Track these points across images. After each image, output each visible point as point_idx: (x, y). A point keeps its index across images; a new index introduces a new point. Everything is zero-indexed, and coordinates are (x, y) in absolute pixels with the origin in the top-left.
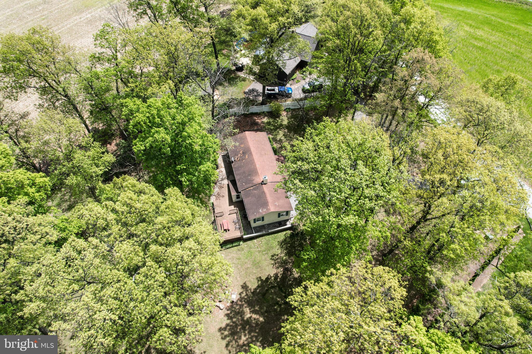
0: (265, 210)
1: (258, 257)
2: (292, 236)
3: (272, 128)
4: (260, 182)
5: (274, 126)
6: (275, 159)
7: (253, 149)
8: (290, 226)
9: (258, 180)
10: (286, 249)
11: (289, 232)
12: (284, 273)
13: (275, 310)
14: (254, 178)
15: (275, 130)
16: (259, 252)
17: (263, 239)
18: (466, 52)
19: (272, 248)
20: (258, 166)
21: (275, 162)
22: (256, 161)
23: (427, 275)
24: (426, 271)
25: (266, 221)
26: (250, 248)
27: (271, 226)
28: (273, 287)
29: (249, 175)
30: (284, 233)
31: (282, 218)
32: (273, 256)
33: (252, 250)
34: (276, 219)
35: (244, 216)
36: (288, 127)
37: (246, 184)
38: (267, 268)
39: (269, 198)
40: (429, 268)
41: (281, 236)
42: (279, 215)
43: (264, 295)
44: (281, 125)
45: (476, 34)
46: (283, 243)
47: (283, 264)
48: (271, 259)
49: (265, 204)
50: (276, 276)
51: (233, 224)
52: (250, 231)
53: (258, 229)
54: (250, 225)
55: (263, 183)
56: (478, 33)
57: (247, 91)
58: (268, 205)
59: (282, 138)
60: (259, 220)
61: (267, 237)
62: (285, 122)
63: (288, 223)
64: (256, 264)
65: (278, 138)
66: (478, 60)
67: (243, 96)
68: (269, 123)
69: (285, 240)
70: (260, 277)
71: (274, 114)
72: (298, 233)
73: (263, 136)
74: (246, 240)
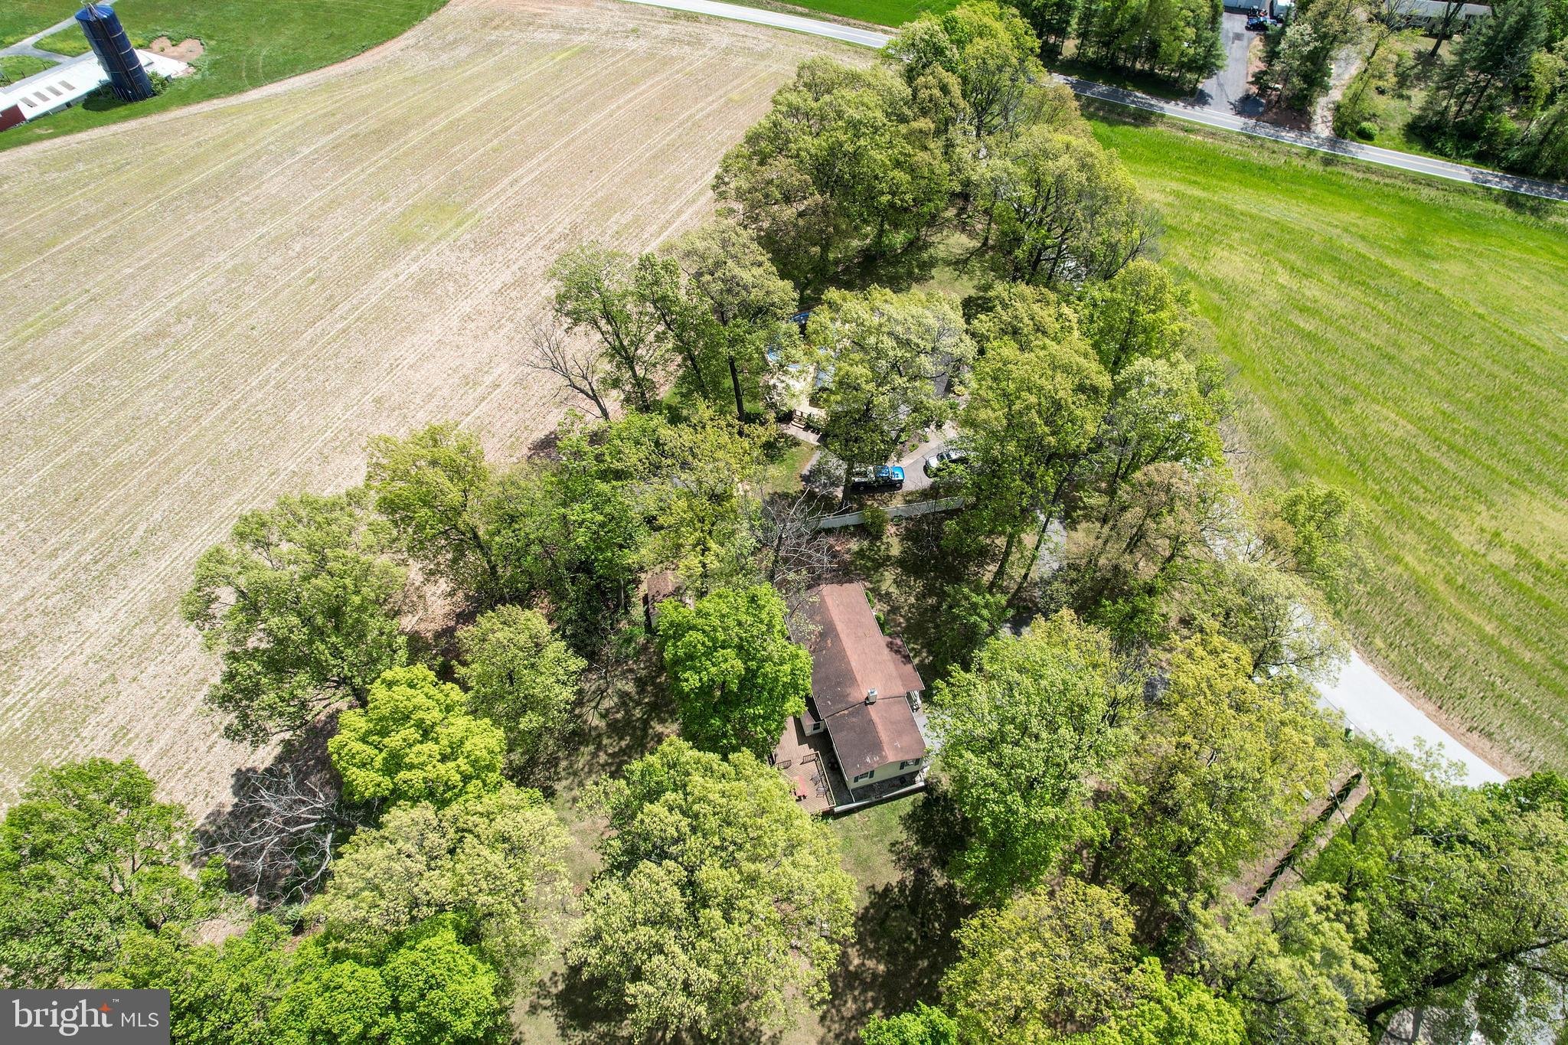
0: (877, 759)
1: (866, 848)
2: (927, 804)
3: (869, 564)
4: (862, 699)
5: (874, 560)
6: (884, 644)
7: (840, 627)
8: (922, 784)
9: (858, 694)
10: (918, 831)
11: (921, 795)
12: (916, 880)
13: (907, 950)
14: (848, 690)
15: (876, 569)
16: (866, 838)
17: (871, 812)
18: (1279, 349)
19: (890, 829)
20: (853, 664)
21: (886, 651)
22: (849, 653)
23: (1167, 897)
24: (1166, 892)
25: (877, 778)
26: (849, 830)
27: (886, 785)
28: (897, 907)
29: (838, 684)
30: (911, 798)
31: (907, 770)
32: (893, 845)
33: (853, 835)
34: (897, 772)
35: (833, 767)
36: (901, 562)
37: (833, 703)
38: (884, 870)
39: (884, 735)
40: (1170, 888)
41: (906, 805)
42: (903, 765)
43: (882, 923)
44: (888, 558)
45: (1303, 295)
46: (910, 821)
47: (912, 861)
48: (891, 851)
49: (876, 747)
50: (902, 883)
51: (812, 783)
52: (846, 796)
53: (863, 793)
54: (845, 785)
55: (868, 702)
56: (1308, 293)
57: (805, 472)
58: (881, 749)
59: (891, 590)
60: (862, 776)
61: (879, 808)
62: (896, 551)
63: (918, 778)
64: (861, 864)
65: (884, 588)
66: (1304, 372)
67: (801, 486)
68: (861, 554)
69: (914, 812)
70: (873, 887)
71: (870, 531)
72: (938, 798)
73: (856, 591)
74: (837, 816)
